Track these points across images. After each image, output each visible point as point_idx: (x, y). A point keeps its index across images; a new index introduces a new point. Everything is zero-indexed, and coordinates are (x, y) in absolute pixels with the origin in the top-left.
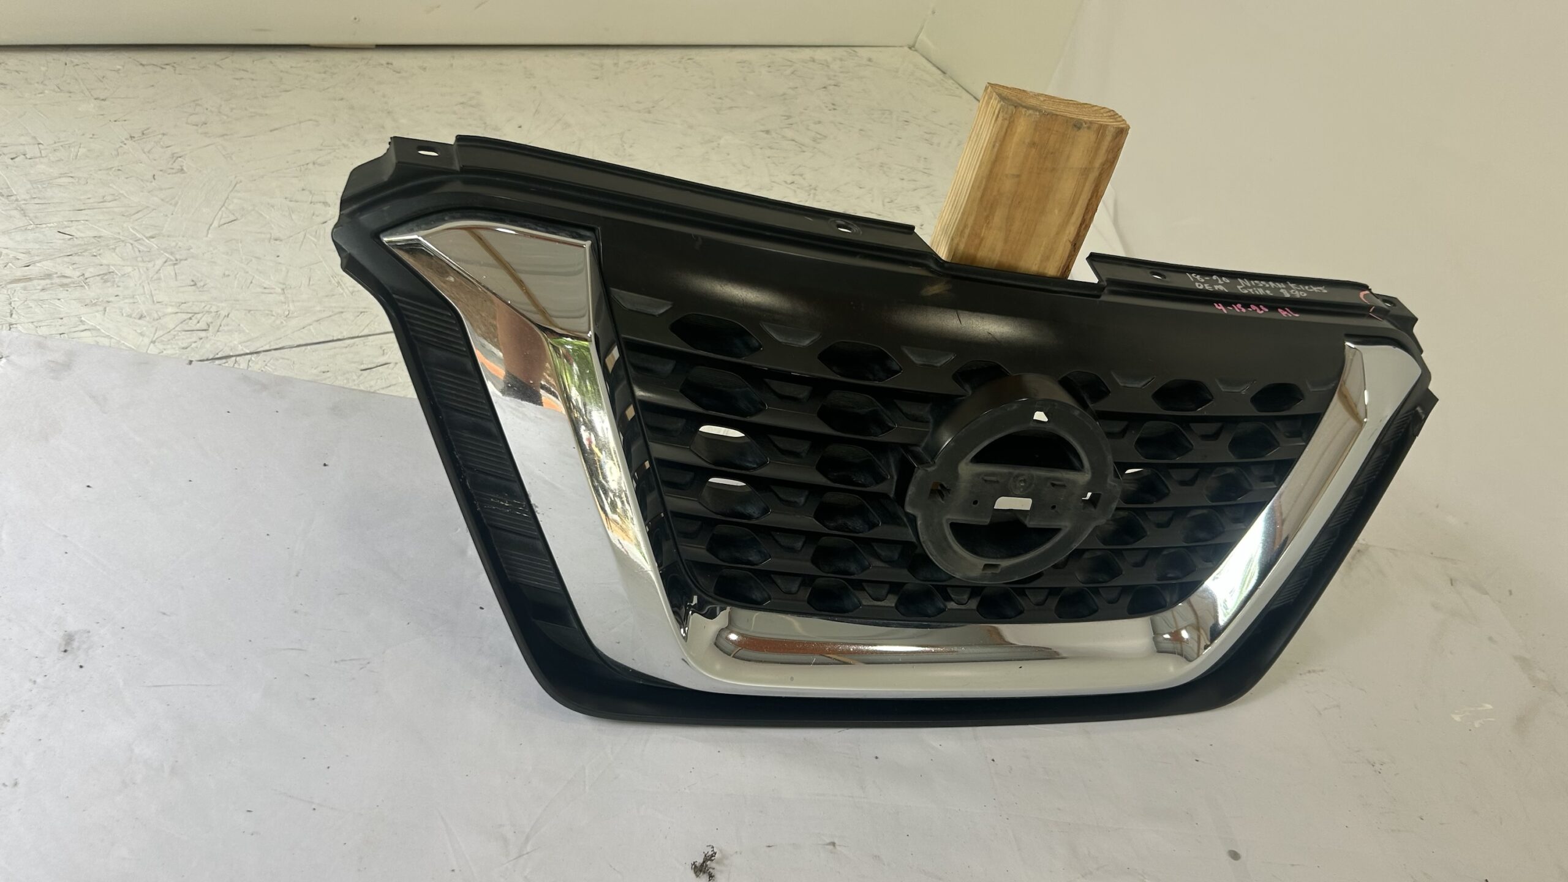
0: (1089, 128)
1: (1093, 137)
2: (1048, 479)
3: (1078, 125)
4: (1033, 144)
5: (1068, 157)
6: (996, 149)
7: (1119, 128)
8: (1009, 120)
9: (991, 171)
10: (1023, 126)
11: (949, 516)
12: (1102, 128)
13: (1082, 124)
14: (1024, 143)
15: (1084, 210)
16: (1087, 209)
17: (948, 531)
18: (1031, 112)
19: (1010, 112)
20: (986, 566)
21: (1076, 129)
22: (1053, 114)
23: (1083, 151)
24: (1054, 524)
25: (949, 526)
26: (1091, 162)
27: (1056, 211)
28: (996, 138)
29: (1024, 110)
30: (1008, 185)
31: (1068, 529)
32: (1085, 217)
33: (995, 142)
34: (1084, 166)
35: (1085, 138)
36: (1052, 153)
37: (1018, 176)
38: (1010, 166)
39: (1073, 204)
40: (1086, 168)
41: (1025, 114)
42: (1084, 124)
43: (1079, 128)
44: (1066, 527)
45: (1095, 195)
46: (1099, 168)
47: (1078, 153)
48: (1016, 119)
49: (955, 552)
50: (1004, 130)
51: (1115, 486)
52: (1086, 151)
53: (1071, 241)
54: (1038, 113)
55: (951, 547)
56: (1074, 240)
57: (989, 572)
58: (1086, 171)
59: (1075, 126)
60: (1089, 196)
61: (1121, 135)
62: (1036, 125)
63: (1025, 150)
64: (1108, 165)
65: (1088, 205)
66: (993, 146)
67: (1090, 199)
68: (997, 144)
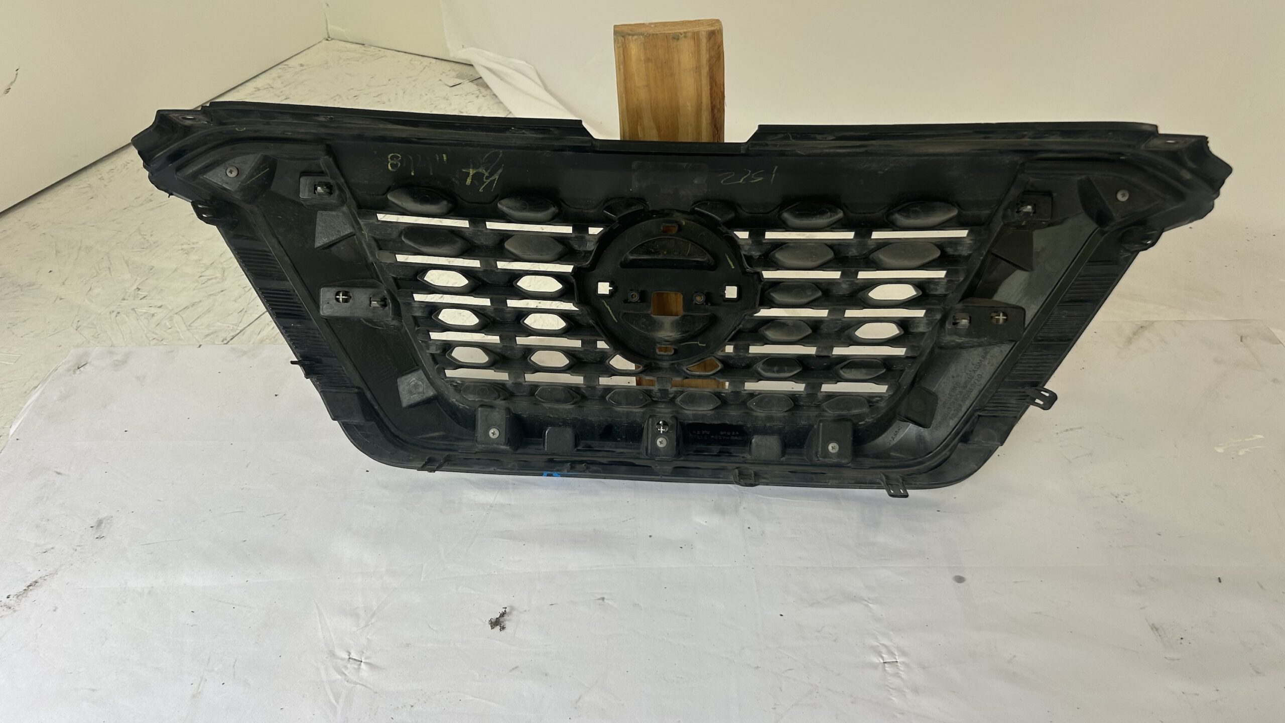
0: (685, 37)
1: (692, 43)
3: (676, 38)
4: (648, 60)
5: (679, 63)
6: (622, 71)
7: (709, 31)
8: (623, 47)
9: (626, 87)
10: (635, 49)
12: (696, 36)
13: (678, 36)
14: (641, 60)
15: (709, 98)
16: (711, 97)
18: (635, 37)
19: (620, 41)
21: (675, 40)
22: (653, 35)
23: (689, 55)
26: (699, 60)
27: (689, 105)
28: (619, 62)
29: (630, 37)
30: (643, 94)
32: (714, 103)
33: (619, 65)
34: (694, 66)
35: (686, 46)
36: (665, 63)
37: (648, 86)
38: (639, 81)
39: (699, 96)
40: (696, 67)
41: (632, 40)
42: (680, 35)
43: (678, 39)
45: (714, 84)
46: (707, 64)
47: (686, 58)
48: (627, 46)
50: (622, 56)
52: (691, 55)
53: (709, 120)
54: (642, 37)
56: (711, 122)
58: (698, 69)
59: (674, 38)
60: (709, 87)
61: (715, 36)
62: (644, 45)
63: (644, 65)
64: (715, 60)
65: (711, 94)
66: (620, 69)
67: (711, 89)
68: (622, 67)
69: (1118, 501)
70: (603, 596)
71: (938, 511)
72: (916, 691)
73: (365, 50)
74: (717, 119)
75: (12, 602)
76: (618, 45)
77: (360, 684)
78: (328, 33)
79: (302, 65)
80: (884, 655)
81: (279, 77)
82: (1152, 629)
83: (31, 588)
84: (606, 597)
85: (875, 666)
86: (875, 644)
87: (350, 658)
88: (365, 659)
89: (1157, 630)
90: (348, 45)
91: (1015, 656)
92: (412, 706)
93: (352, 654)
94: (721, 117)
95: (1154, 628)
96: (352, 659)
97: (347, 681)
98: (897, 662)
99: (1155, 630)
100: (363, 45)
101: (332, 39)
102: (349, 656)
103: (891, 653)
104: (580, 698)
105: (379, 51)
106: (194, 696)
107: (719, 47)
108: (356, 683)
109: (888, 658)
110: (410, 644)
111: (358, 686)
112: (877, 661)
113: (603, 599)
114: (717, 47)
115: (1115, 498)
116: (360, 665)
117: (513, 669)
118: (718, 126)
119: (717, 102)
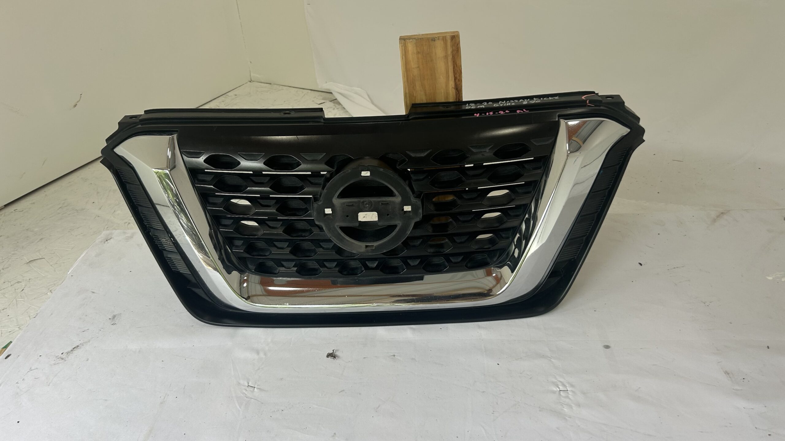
0: (438, 39)
1: (442, 42)
3: (434, 40)
4: (418, 53)
5: (436, 53)
6: (404, 59)
7: (451, 36)
8: (404, 45)
9: (406, 68)
10: (411, 47)
12: (444, 39)
13: (435, 38)
14: (414, 53)
15: (453, 73)
16: (454, 72)
18: (411, 40)
19: (402, 43)
21: (433, 41)
22: (421, 39)
26: (446, 53)
27: (442, 77)
28: (402, 55)
29: (408, 40)
30: (416, 72)
32: (456, 76)
33: (402, 56)
35: (439, 45)
36: (428, 54)
37: (418, 67)
38: (413, 65)
39: (447, 72)
40: (445, 56)
41: (409, 42)
45: (455, 66)
46: (451, 54)
47: (439, 51)
48: (407, 45)
50: (404, 51)
52: (442, 49)
53: (454, 87)
54: (414, 40)
56: (455, 87)
58: (446, 57)
59: (432, 40)
60: (453, 67)
61: (455, 38)
62: (416, 45)
63: (416, 56)
64: (455, 52)
65: (454, 71)
66: (403, 58)
67: (454, 68)
68: (404, 57)
69: (705, 305)
70: (394, 354)
71: (595, 311)
72: (579, 405)
73: (271, 87)
74: (458, 86)
75: (64, 356)
76: (402, 45)
77: (253, 399)
78: (251, 78)
79: (236, 95)
80: (560, 387)
81: (223, 101)
82: (725, 373)
83: (75, 349)
84: (396, 354)
85: (554, 392)
86: (554, 380)
87: (248, 386)
88: (257, 386)
89: (728, 374)
90: (263, 84)
91: (640, 388)
92: (282, 410)
93: (250, 384)
94: (460, 84)
95: (727, 373)
96: (249, 386)
97: (247, 397)
98: (568, 390)
99: (727, 374)
100: (270, 84)
101: (253, 81)
102: (248, 384)
103: (564, 385)
104: (379, 406)
105: (279, 87)
106: (161, 403)
107: (458, 45)
108: (252, 398)
109: (561, 388)
110: (283, 379)
111: (252, 400)
112: (556, 390)
113: (394, 356)
114: (456, 45)
115: (703, 304)
116: (254, 389)
117: (341, 391)
118: (458, 89)
119: (457, 76)
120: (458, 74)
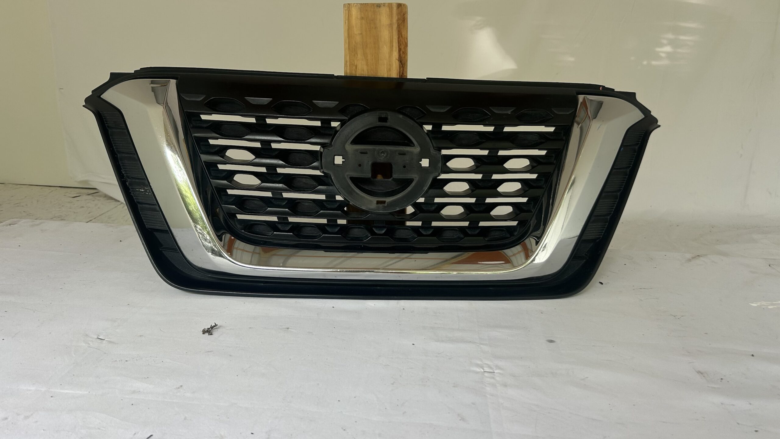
0: (384, 6)
1: (388, 10)
2: (396, 151)
3: (379, 6)
4: (362, 18)
5: (380, 21)
6: (347, 24)
7: (397, 3)
8: (348, 10)
9: (348, 34)
10: (355, 12)
11: (347, 174)
12: (390, 5)
13: (380, 5)
14: (358, 18)
15: (397, 43)
16: (399, 43)
17: (350, 182)
19: (347, 6)
20: (378, 202)
21: (378, 7)
23: (386, 17)
24: (409, 176)
25: (349, 179)
26: (391, 21)
27: (385, 47)
28: (345, 19)
29: (352, 4)
30: (358, 39)
31: (417, 179)
32: (400, 47)
34: (389, 23)
35: (384, 11)
36: (372, 20)
37: (361, 34)
38: (356, 31)
39: (391, 42)
40: (390, 24)
41: (353, 6)
42: (381, 4)
43: (380, 7)
44: (416, 177)
45: (400, 36)
46: (396, 22)
47: (384, 18)
48: (351, 9)
49: (357, 193)
50: (347, 15)
51: (436, 154)
52: (387, 17)
53: (398, 59)
54: (359, 4)
55: (354, 191)
57: (381, 206)
58: (391, 25)
59: (377, 6)
60: (397, 37)
61: (401, 6)
62: (360, 9)
63: (359, 21)
64: (401, 21)
65: (398, 41)
66: (345, 23)
67: (398, 38)
68: (347, 22)
69: (675, 318)
71: (542, 313)
72: (505, 385)
74: (402, 58)
76: (346, 8)
77: (97, 349)
80: (485, 369)
85: (476, 372)
86: (479, 362)
88: (108, 339)
89: (702, 373)
91: (587, 377)
92: (127, 361)
93: (100, 337)
94: (405, 57)
95: (699, 372)
96: (99, 339)
98: (494, 372)
102: (98, 337)
103: (490, 367)
107: (404, 15)
109: (487, 369)
112: (479, 371)
113: (288, 328)
114: (402, 14)
116: (103, 342)
117: (208, 352)
118: (403, 62)
119: (402, 47)
120: (403, 46)
